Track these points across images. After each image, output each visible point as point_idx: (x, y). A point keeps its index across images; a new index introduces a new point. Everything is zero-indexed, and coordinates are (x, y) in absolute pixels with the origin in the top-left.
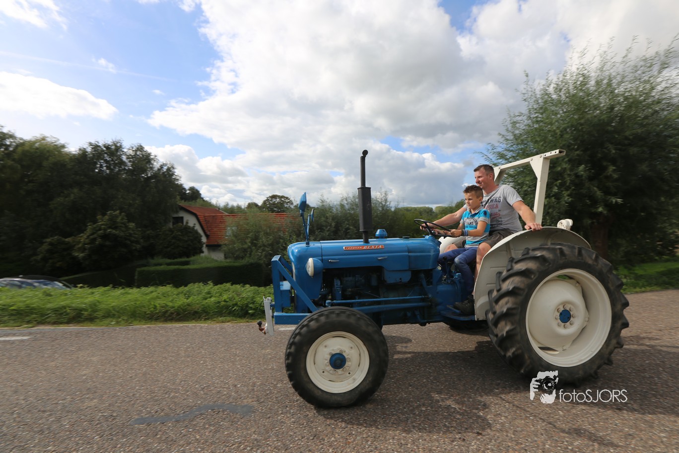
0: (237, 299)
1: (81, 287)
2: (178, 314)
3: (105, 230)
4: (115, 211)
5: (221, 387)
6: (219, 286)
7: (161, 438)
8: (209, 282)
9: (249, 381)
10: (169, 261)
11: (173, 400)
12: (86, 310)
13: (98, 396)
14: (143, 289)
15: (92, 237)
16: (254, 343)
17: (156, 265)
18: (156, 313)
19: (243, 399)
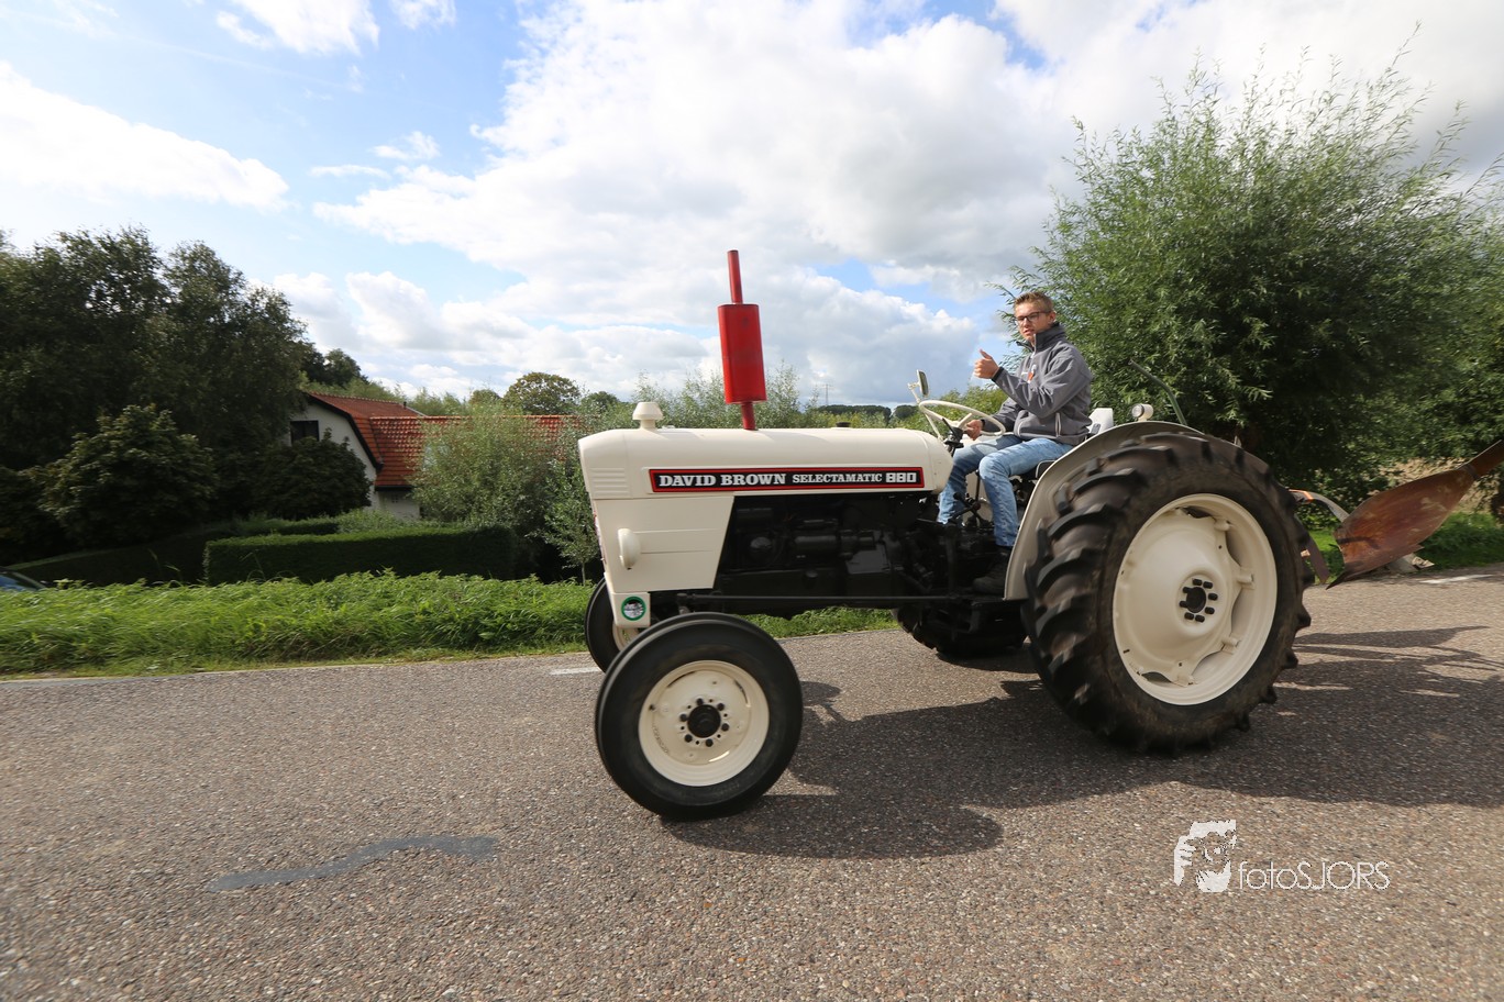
0: (453, 607)
1: (66, 587)
2: (314, 643)
3: (120, 450)
4: (144, 404)
5: (421, 800)
6: (409, 578)
7: (284, 914)
8: (386, 571)
9: (485, 785)
10: (288, 524)
11: (309, 833)
12: (81, 639)
13: (125, 831)
14: (225, 587)
15: (87, 467)
16: (494, 704)
17: (255, 533)
18: (260, 643)
19: (472, 825)
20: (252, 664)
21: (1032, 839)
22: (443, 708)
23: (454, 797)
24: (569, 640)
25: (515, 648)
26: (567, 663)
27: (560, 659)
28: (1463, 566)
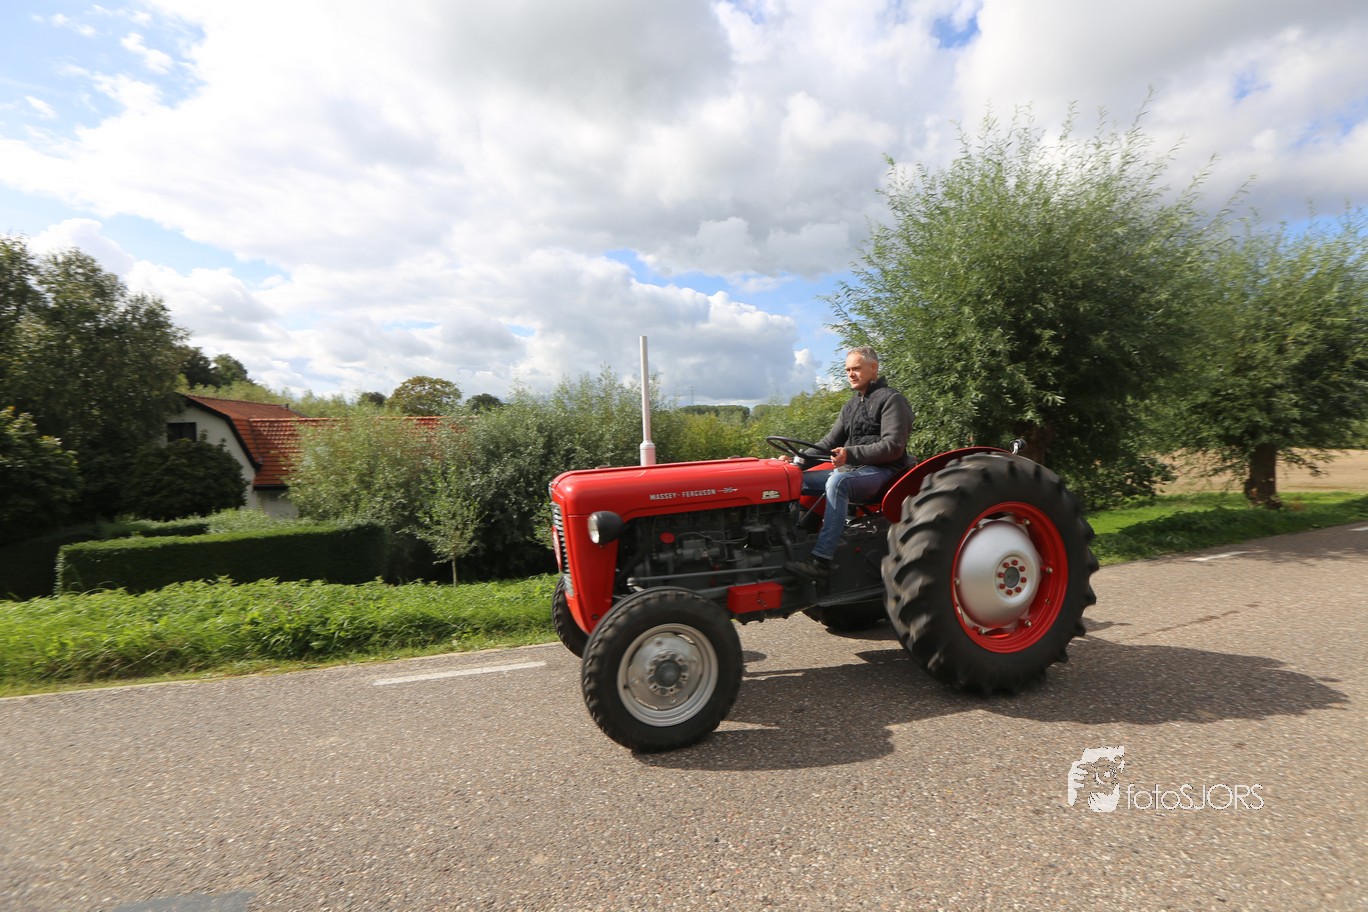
0: (283, 618)
2: (126, 660)
5: (181, 849)
6: (246, 586)
8: (221, 579)
9: (262, 824)
14: (35, 602)
16: (302, 723)
17: (116, 536)
18: (62, 662)
19: (231, 877)
20: (52, 686)
21: (827, 855)
22: (245, 730)
23: (221, 842)
24: (403, 645)
25: (346, 656)
26: (393, 673)
27: (389, 667)
28: (1224, 544)
